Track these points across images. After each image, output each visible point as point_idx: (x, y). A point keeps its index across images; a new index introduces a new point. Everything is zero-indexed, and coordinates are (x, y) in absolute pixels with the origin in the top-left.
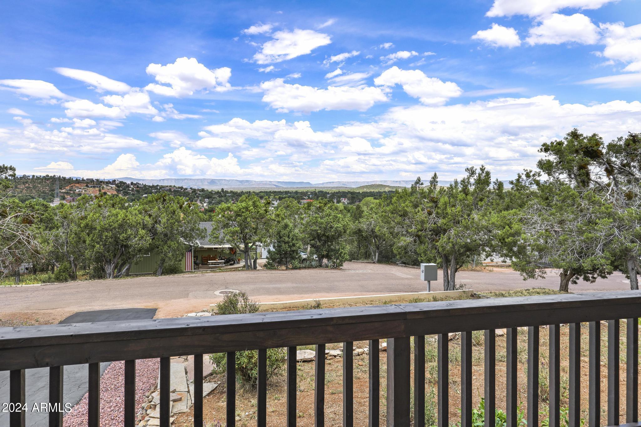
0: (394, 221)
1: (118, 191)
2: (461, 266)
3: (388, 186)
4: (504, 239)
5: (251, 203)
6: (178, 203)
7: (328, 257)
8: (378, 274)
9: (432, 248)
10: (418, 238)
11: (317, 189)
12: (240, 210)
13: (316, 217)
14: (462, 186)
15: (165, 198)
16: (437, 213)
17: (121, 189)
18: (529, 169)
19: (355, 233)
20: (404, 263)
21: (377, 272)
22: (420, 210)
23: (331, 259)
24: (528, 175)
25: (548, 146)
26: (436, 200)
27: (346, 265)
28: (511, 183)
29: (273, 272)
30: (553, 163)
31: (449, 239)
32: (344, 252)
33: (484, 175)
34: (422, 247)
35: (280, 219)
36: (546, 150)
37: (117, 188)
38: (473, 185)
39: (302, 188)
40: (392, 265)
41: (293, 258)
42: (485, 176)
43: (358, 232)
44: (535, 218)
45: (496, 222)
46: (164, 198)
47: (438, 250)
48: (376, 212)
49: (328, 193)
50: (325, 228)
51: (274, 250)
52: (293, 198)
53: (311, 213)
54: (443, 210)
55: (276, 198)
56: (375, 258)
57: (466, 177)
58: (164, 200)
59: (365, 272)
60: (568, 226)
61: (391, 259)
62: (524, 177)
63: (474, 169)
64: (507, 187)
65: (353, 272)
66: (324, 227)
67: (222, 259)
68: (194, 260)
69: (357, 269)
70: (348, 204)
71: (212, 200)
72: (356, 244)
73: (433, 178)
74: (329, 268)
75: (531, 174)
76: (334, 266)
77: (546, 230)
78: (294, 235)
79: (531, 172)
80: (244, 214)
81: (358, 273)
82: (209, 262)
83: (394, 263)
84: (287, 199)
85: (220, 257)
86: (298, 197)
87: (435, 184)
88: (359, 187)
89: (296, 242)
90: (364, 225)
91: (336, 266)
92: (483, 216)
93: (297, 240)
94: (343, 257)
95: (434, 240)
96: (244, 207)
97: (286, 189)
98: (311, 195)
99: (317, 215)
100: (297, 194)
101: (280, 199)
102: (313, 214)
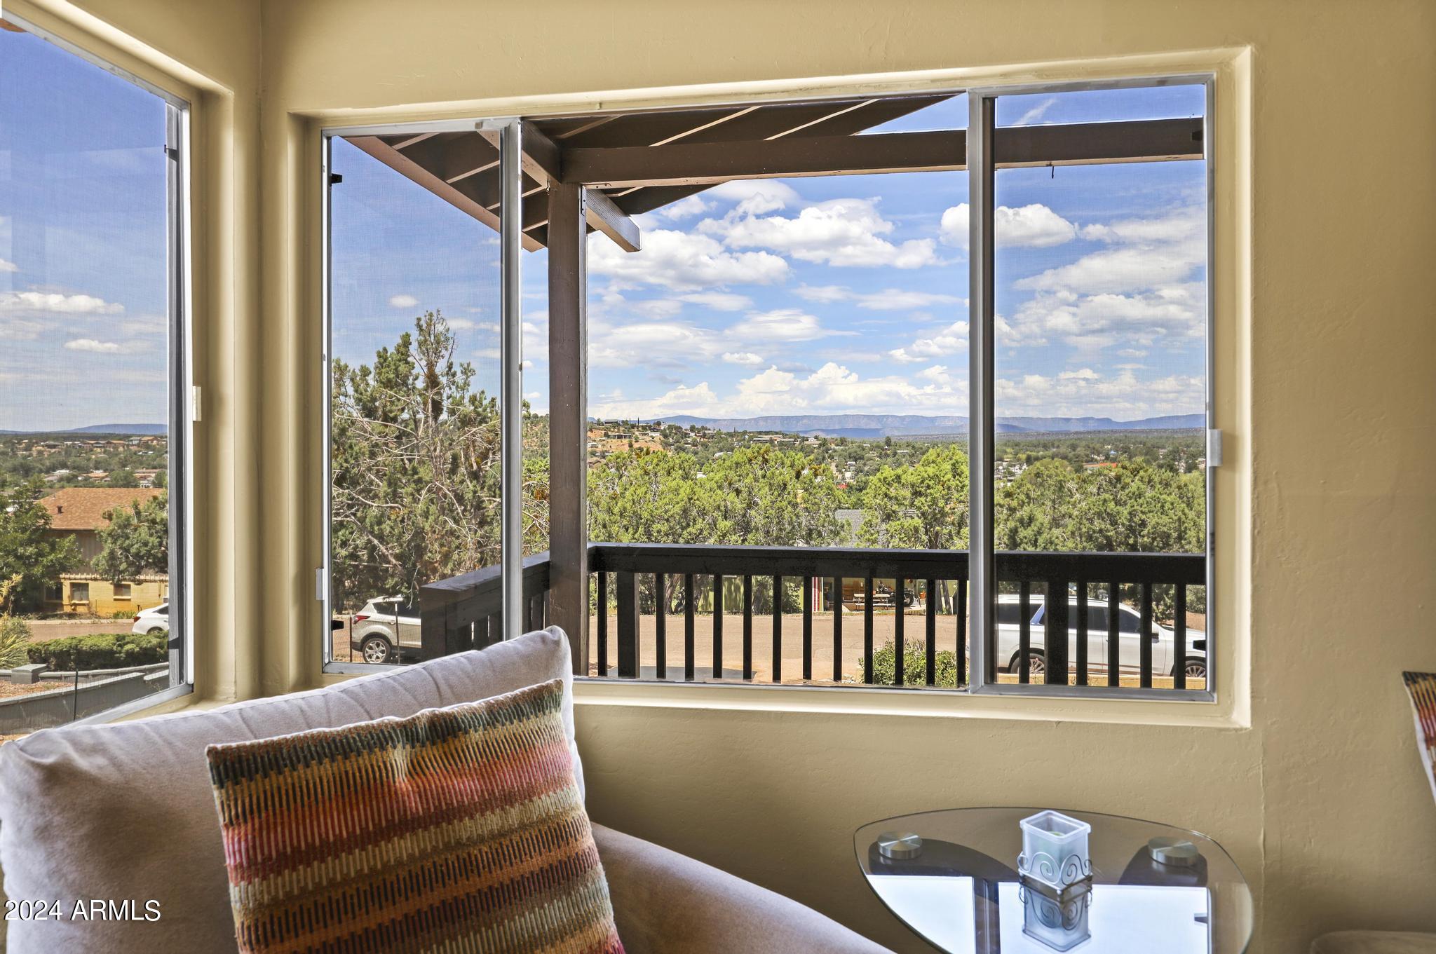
1: (666, 445)
5: (947, 466)
6: (792, 466)
12: (922, 482)
15: (766, 457)
17: (671, 440)
37: (663, 439)
46: (764, 458)
52: (1065, 457)
53: (1095, 491)
55: (1019, 460)
58: (766, 461)
67: (884, 592)
68: (825, 590)
71: (865, 465)
80: (932, 491)
82: (856, 595)
84: (1047, 460)
85: (880, 587)
86: (1075, 455)
96: (931, 475)
97: (1045, 437)
98: (1112, 452)
99: (1107, 496)
100: (1074, 450)
101: (1029, 461)
102: (1098, 494)
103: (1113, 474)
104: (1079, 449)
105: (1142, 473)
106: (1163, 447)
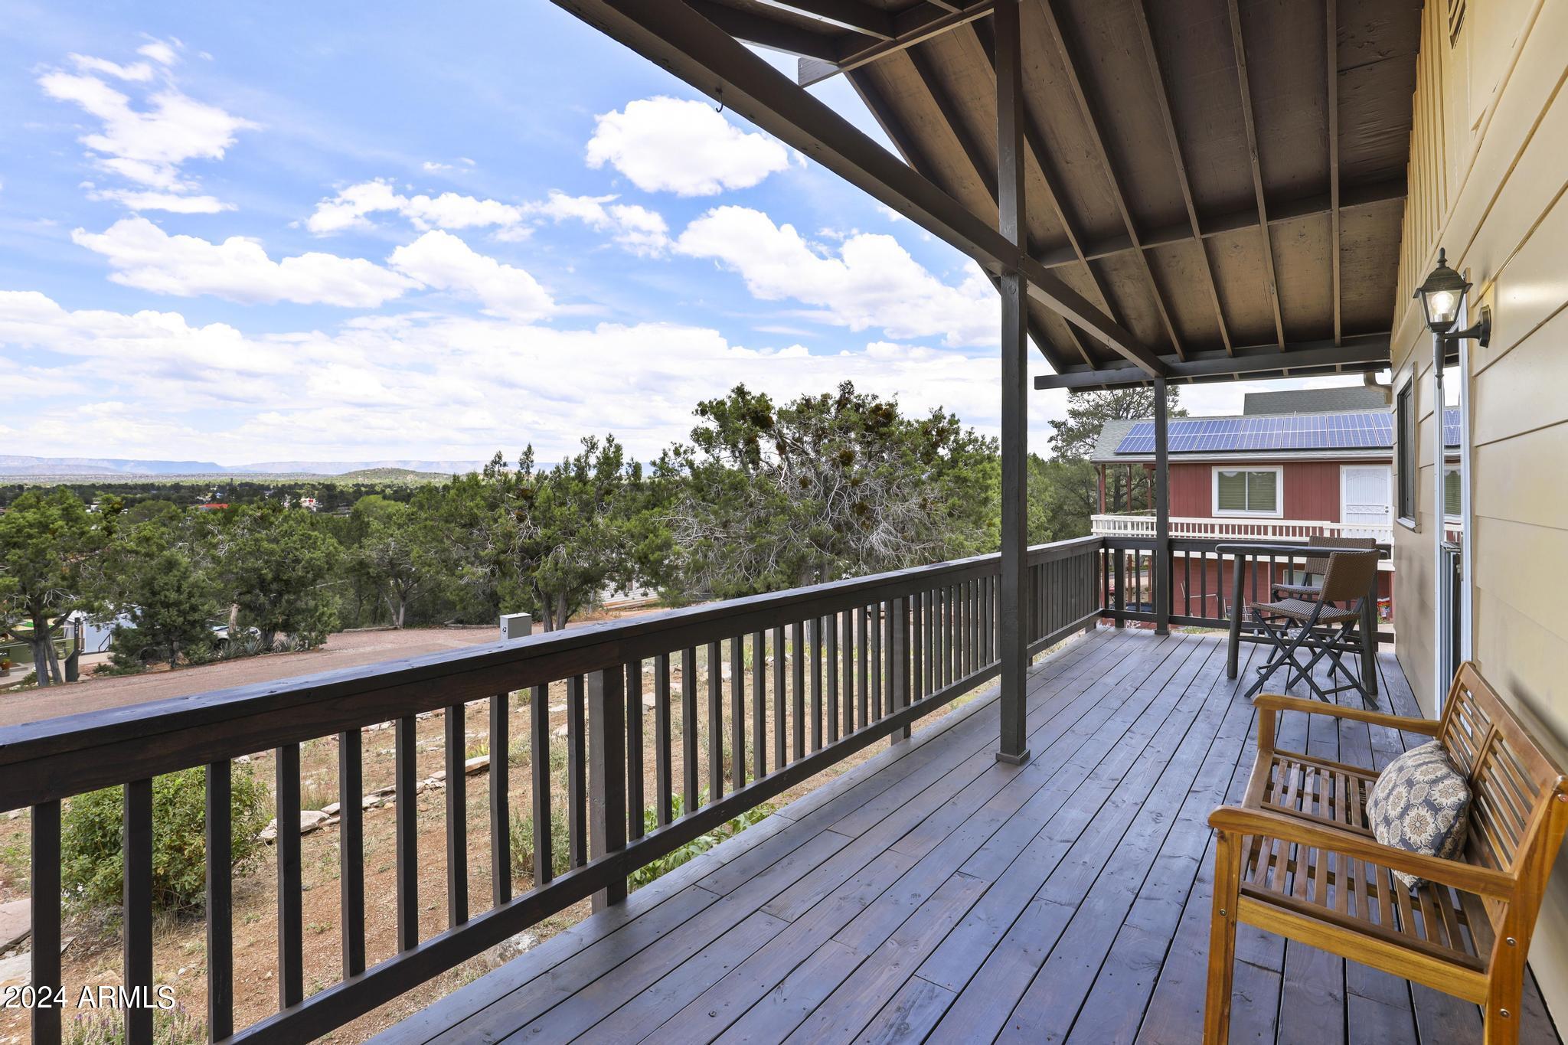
0: (448, 537)
2: (574, 611)
3: (413, 472)
4: (646, 557)
5: (54, 512)
7: (288, 627)
8: (410, 648)
9: (525, 584)
10: (499, 566)
11: (234, 478)
12: (19, 531)
14: (575, 469)
16: (534, 519)
18: (678, 441)
19: (350, 570)
20: (461, 622)
21: (407, 645)
22: (503, 513)
23: (296, 630)
24: (677, 453)
25: (706, 406)
26: (530, 494)
27: (332, 641)
28: (654, 464)
29: (135, 679)
30: (713, 433)
31: (557, 564)
32: (329, 612)
33: (612, 449)
34: (507, 583)
35: (154, 548)
36: (703, 412)
38: (595, 467)
39: (193, 476)
40: (435, 628)
41: (194, 640)
42: (614, 452)
43: (357, 567)
44: (690, 519)
45: (634, 530)
47: (536, 587)
48: (399, 524)
49: (268, 488)
50: (280, 564)
51: (134, 626)
52: (168, 499)
53: (239, 531)
54: (546, 511)
56: (398, 618)
57: (583, 453)
59: (379, 648)
60: (734, 528)
61: (433, 617)
62: (671, 454)
63: (595, 440)
64: (647, 473)
65: (351, 651)
66: (276, 561)
69: (358, 646)
70: (320, 510)
72: (351, 593)
73: (526, 454)
74: (292, 651)
75: (682, 450)
76: (303, 646)
77: (706, 537)
78: (195, 585)
79: (681, 446)
81: (364, 653)
83: (441, 625)
86: (181, 498)
87: (528, 465)
88: (346, 475)
89: (202, 600)
90: (371, 551)
91: (309, 645)
92: (611, 520)
93: (201, 596)
94: (326, 624)
95: (528, 569)
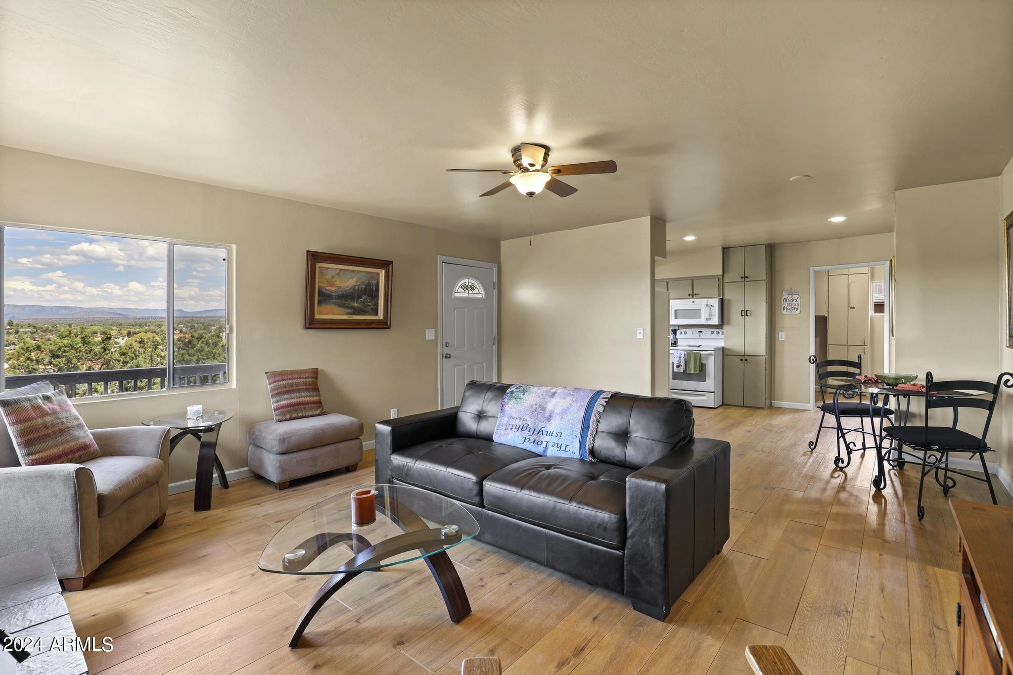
13: (183, 354)
52: (154, 332)
55: (122, 334)
84: (142, 334)
96: (66, 344)
97: (140, 320)
98: (184, 329)
99: (184, 352)
100: (160, 328)
101: (129, 334)
102: (179, 351)
103: (187, 340)
104: (163, 327)
105: (203, 339)
106: (214, 326)
